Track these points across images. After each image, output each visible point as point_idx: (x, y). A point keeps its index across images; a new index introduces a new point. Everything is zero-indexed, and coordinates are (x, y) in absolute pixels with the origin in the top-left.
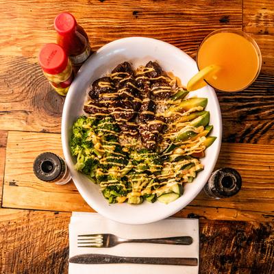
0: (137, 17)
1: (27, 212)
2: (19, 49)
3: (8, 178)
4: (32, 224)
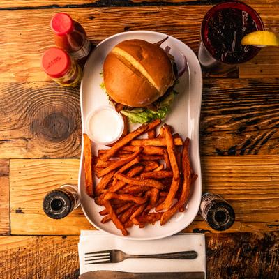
1: (35, 238)
2: (12, 75)
4: (41, 249)
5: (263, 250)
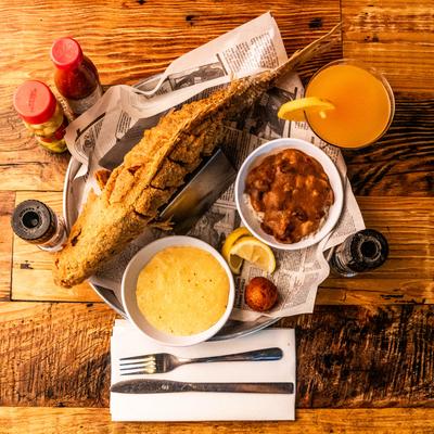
0: (192, 24)
1: (47, 305)
2: (26, 75)
3: (19, 259)
4: (55, 321)
5: (377, 332)
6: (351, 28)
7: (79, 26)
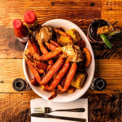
0: (53, 5)
1: (9, 94)
2: (2, 22)
4: (11, 99)
5: (112, 102)
6: (104, 6)
7: (18, 6)
